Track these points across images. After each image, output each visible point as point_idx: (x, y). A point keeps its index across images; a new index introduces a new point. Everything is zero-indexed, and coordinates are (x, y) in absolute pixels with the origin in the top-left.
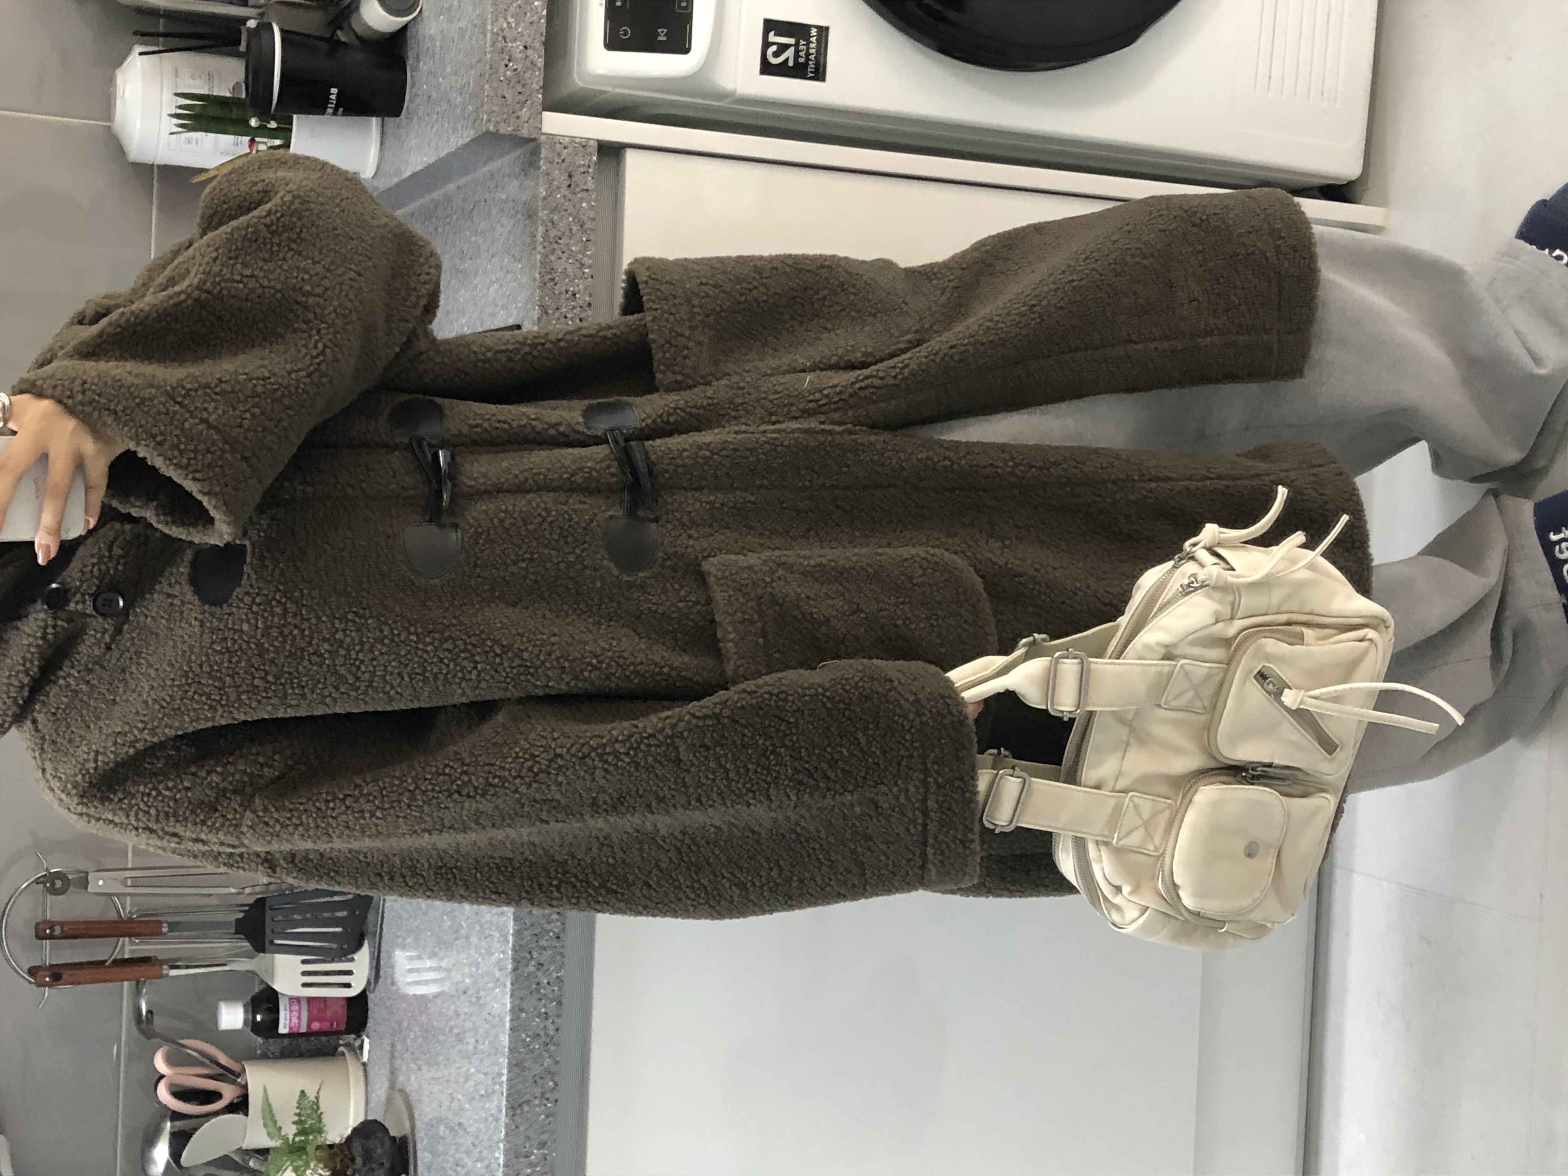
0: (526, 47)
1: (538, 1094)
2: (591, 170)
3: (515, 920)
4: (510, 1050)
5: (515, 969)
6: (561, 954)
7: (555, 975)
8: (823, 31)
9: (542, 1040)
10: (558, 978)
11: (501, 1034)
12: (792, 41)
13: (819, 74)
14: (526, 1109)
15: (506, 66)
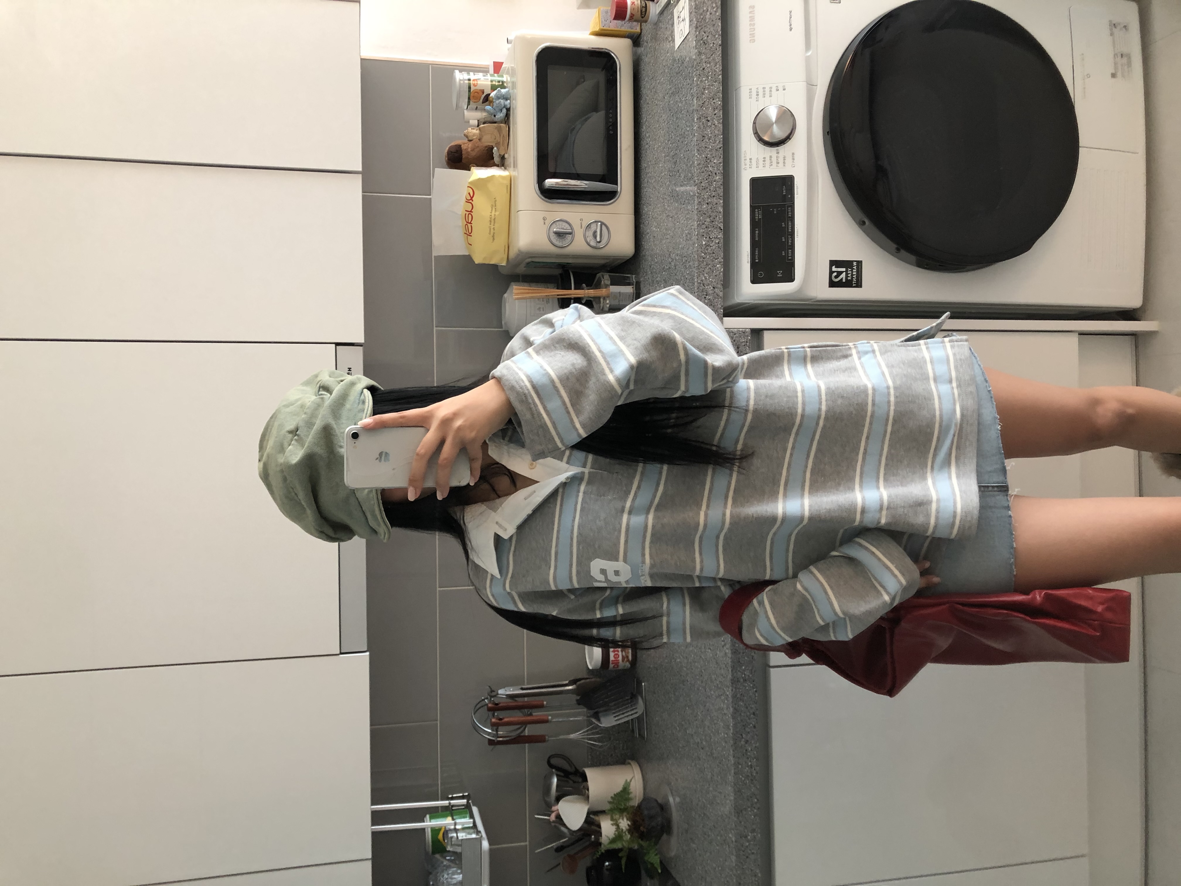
0: (714, 288)
1: (749, 805)
2: (748, 344)
3: (733, 719)
4: (735, 784)
5: (735, 743)
6: (756, 734)
7: (754, 745)
8: (859, 263)
9: (750, 778)
10: (756, 747)
11: (728, 775)
12: (844, 269)
13: (859, 285)
14: (744, 812)
15: (705, 298)
